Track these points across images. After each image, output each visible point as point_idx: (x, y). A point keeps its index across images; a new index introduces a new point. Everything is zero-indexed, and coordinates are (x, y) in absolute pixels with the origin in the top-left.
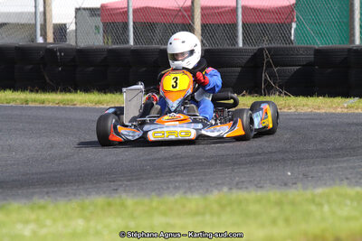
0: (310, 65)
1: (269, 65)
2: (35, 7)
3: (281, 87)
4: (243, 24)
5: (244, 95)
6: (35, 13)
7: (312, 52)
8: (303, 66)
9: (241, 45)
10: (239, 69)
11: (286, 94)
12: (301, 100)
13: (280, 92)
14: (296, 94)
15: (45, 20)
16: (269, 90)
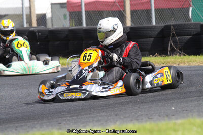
0: (198, 34)
1: (173, 36)
2: (22, 4)
3: (180, 49)
4: (156, 9)
5: (155, 56)
6: (22, 8)
7: (199, 26)
8: (193, 35)
9: (154, 23)
10: (153, 39)
11: (183, 54)
12: (193, 58)
13: (180, 53)
14: (190, 54)
15: (31, 12)
16: (172, 52)
